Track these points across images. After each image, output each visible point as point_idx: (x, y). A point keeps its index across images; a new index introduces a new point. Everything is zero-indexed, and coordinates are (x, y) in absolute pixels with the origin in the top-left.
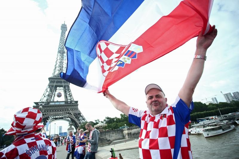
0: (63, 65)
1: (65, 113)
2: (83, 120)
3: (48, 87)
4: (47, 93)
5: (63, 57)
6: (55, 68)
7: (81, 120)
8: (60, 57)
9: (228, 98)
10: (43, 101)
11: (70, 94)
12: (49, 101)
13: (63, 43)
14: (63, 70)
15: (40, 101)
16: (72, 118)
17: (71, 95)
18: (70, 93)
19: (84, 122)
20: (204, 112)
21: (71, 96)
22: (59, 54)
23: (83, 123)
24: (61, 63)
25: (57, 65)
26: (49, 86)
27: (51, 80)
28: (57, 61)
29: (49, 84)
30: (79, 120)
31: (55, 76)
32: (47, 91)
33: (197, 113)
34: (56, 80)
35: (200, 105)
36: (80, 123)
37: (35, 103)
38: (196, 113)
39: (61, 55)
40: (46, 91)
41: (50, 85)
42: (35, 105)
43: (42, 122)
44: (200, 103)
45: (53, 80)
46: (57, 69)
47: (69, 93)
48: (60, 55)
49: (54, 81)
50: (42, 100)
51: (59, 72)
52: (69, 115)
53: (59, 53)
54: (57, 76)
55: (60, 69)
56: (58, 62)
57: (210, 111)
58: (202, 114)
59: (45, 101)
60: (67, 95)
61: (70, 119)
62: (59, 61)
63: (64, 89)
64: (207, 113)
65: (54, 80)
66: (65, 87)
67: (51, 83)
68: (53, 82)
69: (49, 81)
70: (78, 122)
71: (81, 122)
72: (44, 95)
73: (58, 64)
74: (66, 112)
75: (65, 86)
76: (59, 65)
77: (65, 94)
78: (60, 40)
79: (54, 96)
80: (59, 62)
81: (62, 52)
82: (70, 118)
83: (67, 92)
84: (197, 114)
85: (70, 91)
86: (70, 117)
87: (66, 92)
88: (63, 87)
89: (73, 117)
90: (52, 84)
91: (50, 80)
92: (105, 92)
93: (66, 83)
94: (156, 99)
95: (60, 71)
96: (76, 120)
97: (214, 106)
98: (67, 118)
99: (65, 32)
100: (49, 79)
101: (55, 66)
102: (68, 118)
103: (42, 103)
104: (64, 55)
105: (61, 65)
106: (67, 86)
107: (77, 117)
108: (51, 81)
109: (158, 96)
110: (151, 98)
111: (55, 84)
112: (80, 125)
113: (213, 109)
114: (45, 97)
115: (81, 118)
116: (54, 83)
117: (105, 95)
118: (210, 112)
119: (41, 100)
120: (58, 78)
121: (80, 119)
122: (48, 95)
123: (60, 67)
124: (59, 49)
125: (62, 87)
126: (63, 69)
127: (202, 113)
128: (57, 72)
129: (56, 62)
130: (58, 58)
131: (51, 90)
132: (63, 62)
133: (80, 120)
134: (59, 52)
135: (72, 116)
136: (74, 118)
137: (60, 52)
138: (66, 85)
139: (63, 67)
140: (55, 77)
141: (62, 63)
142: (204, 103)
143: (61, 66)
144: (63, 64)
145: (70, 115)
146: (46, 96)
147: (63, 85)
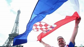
4: (7, 42)
12: (8, 46)
13: (18, 18)
22: (16, 23)
25: (14, 29)
26: (9, 38)
31: (13, 34)
34: (13, 36)
50: (4, 45)
56: (14, 27)
59: (6, 46)
68: (11, 36)
72: (5, 43)
79: (11, 43)
90: (10, 37)
92: (40, 41)
94: (62, 42)
100: (9, 35)
109: (62, 41)
110: (59, 42)
111: (12, 37)
117: (40, 42)
122: (8, 43)
128: (14, 32)
130: (15, 25)
131: (10, 40)
134: (16, 22)
141: (17, 28)
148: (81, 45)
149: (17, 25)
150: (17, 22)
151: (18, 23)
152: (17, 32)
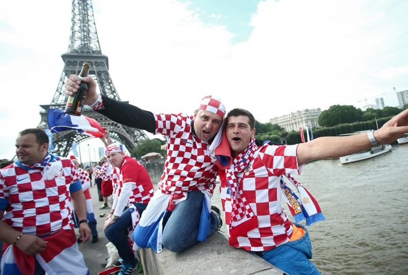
0: (90, 28)
1: (105, 124)
2: (141, 137)
3: (64, 74)
5: (87, 9)
6: (73, 33)
7: (137, 135)
8: (81, 7)
9: (403, 99)
10: (59, 102)
11: (111, 89)
14: (90, 38)
15: (53, 104)
16: (120, 133)
17: (113, 90)
18: (111, 87)
19: (144, 140)
20: (355, 123)
21: (114, 92)
23: (142, 141)
24: (83, 22)
25: (77, 28)
26: (64, 71)
27: (69, 60)
28: (74, 17)
29: (65, 68)
30: (135, 136)
31: (76, 51)
32: (63, 83)
33: (342, 125)
34: (79, 60)
35: (350, 110)
36: (136, 142)
37: (43, 107)
38: (340, 125)
39: (82, 4)
40: (61, 83)
41: (67, 71)
42: (43, 111)
43: (65, 141)
44: (352, 107)
45: (72, 60)
47: (109, 87)
48: (79, 3)
49: (75, 62)
50: (55, 102)
51: (83, 43)
52: (114, 128)
54: (79, 51)
55: (84, 35)
56: (76, 20)
57: (364, 122)
58: (351, 126)
59: (63, 103)
60: (107, 90)
61: (116, 135)
62: (78, 17)
63: (98, 79)
64: (359, 125)
65: (75, 60)
66: (99, 75)
67: (68, 65)
68: (74, 64)
69: (64, 61)
70: (132, 140)
71: (138, 140)
72: (57, 90)
73: (78, 24)
74: (107, 123)
75: (100, 71)
76: (80, 27)
77: (101, 88)
80: (79, 20)
82: (116, 133)
83: (104, 85)
84: (342, 127)
85: (111, 83)
86: (117, 131)
87: (103, 83)
88: (95, 74)
89: (122, 132)
90: (71, 68)
91: (67, 60)
93: (100, 67)
95: (84, 41)
96: (128, 136)
97: (375, 114)
98: (111, 134)
100: (64, 57)
101: (72, 28)
102: (113, 134)
103: (57, 107)
104: (87, 4)
105: (84, 26)
106: (104, 71)
107: (130, 131)
108: (69, 62)
111: (77, 68)
112: (136, 145)
113: (371, 118)
114: (60, 94)
115: (138, 132)
116: (75, 66)
118: (364, 124)
119: (53, 101)
120: (81, 55)
121: (135, 134)
123: (84, 31)
125: (93, 75)
126: (90, 35)
127: (351, 124)
128: (78, 44)
129: (73, 20)
130: (77, 11)
132: (88, 21)
133: (137, 137)
135: (119, 129)
136: (124, 134)
138: (102, 70)
139: (89, 32)
140: (76, 54)
141: (87, 23)
142: (359, 109)
143: (85, 28)
144: (89, 25)
145: (116, 128)
146: (62, 92)
147: (96, 70)
148: (377, 101)
149: (85, 10)
152: (91, 45)
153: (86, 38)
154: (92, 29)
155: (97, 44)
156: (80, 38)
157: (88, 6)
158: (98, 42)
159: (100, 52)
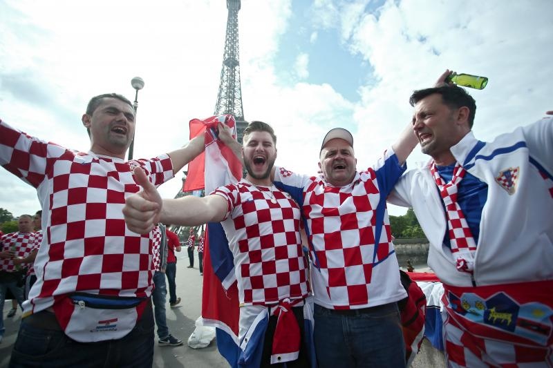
0: (235, 94)
5: (235, 75)
6: (219, 99)
8: (229, 74)
13: (233, 40)
14: (234, 104)
22: (226, 68)
24: (230, 88)
25: (223, 94)
28: (222, 84)
37: (185, 173)
39: (231, 71)
46: (224, 101)
48: (227, 70)
51: (227, 109)
53: (226, 65)
55: (229, 102)
56: (223, 87)
62: (225, 84)
73: (225, 90)
76: (226, 93)
78: (228, 34)
80: (226, 86)
81: (231, 63)
95: (229, 107)
99: (237, 13)
101: (219, 95)
104: (235, 70)
105: (230, 92)
123: (230, 97)
124: (224, 55)
126: (235, 101)
128: (223, 110)
129: (220, 87)
130: (225, 78)
132: (235, 86)
134: (226, 63)
137: (229, 63)
139: (234, 98)
141: (233, 89)
143: (230, 94)
144: (235, 91)
149: (233, 76)
150: (231, 62)
151: (236, 63)
152: (235, 111)
153: (231, 104)
154: (238, 96)
155: (241, 111)
156: (226, 105)
157: (236, 72)
158: (242, 107)
159: (242, 118)
